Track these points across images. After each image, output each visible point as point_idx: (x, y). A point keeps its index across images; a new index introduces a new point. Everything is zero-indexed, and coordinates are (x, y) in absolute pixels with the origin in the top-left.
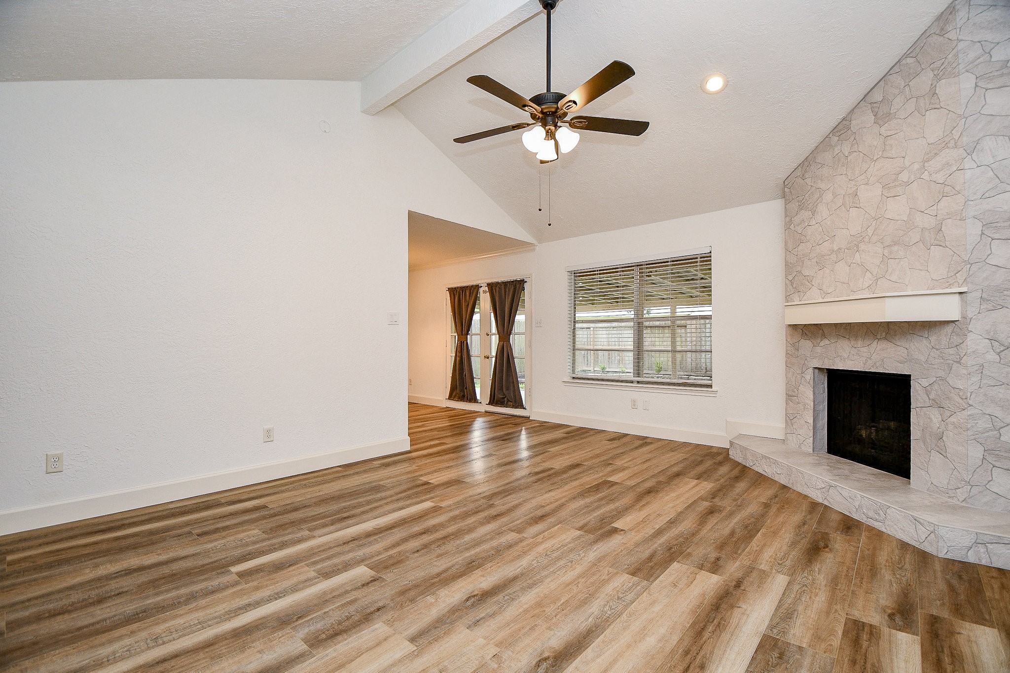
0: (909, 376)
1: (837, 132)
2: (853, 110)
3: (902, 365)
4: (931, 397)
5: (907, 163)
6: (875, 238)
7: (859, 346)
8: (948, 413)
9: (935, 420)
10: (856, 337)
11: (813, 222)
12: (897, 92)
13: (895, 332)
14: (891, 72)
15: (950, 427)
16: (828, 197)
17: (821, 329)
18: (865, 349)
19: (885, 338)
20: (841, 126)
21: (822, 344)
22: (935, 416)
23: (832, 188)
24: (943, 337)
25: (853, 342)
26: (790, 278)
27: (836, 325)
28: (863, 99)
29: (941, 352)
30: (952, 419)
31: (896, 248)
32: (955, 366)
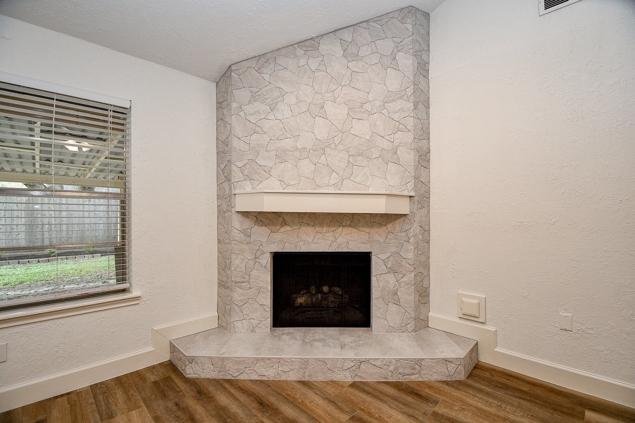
0: (370, 253)
1: (304, 46)
2: (323, 35)
3: (364, 245)
4: (388, 266)
5: (371, 99)
6: (341, 147)
7: (324, 231)
8: (401, 276)
9: (391, 282)
10: (321, 225)
11: (271, 116)
12: (365, 42)
13: (359, 220)
14: (360, 25)
15: (403, 285)
16: (291, 99)
17: (280, 217)
18: (330, 234)
19: (350, 226)
20: (307, 43)
21: (282, 230)
22: (391, 279)
23: (296, 93)
24: (397, 225)
25: (317, 229)
26: (222, 166)
27: (299, 214)
28: (333, 32)
29: (396, 235)
30: (404, 279)
31: (360, 158)
32: (405, 243)
